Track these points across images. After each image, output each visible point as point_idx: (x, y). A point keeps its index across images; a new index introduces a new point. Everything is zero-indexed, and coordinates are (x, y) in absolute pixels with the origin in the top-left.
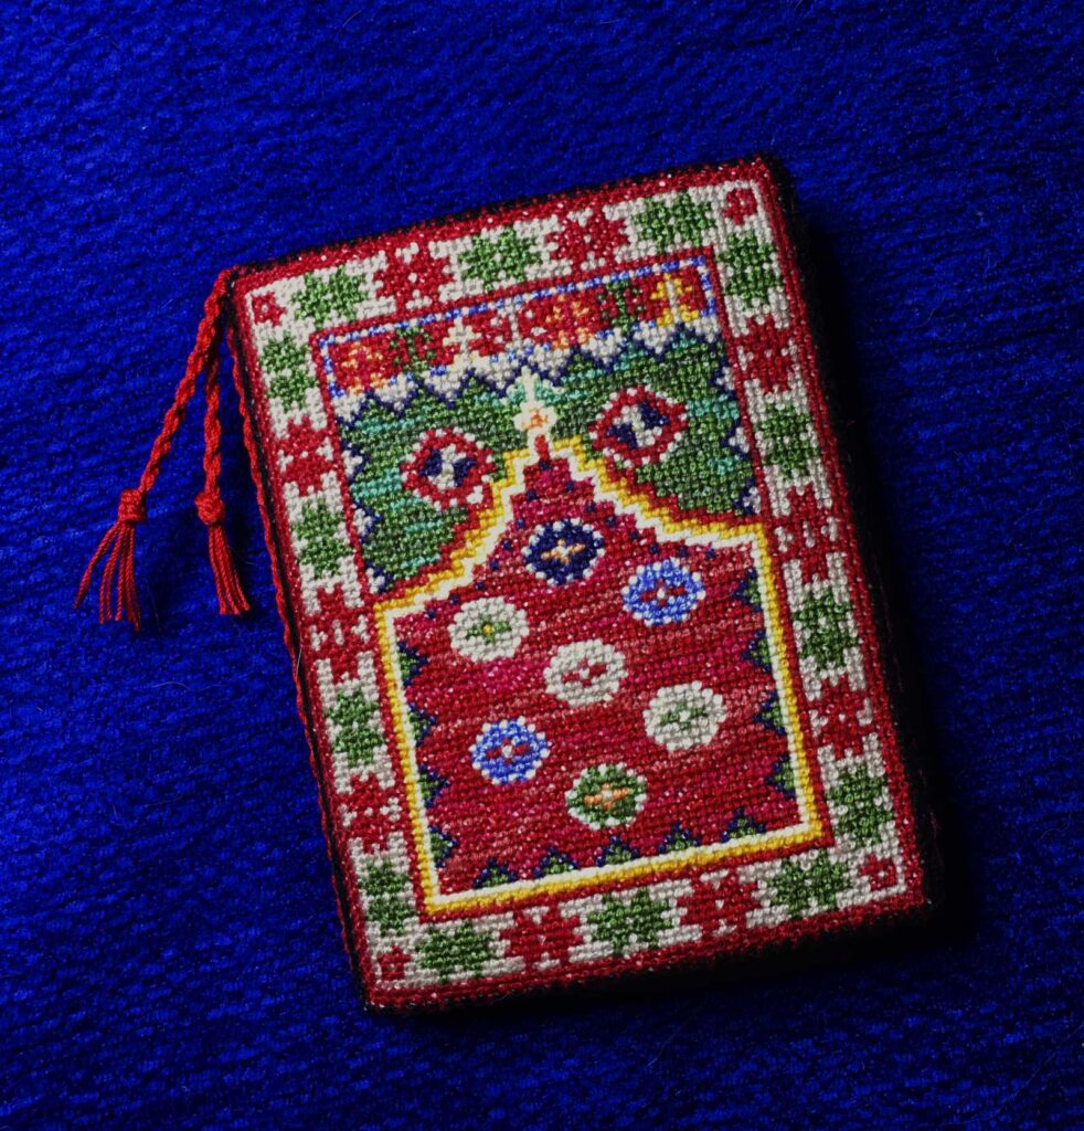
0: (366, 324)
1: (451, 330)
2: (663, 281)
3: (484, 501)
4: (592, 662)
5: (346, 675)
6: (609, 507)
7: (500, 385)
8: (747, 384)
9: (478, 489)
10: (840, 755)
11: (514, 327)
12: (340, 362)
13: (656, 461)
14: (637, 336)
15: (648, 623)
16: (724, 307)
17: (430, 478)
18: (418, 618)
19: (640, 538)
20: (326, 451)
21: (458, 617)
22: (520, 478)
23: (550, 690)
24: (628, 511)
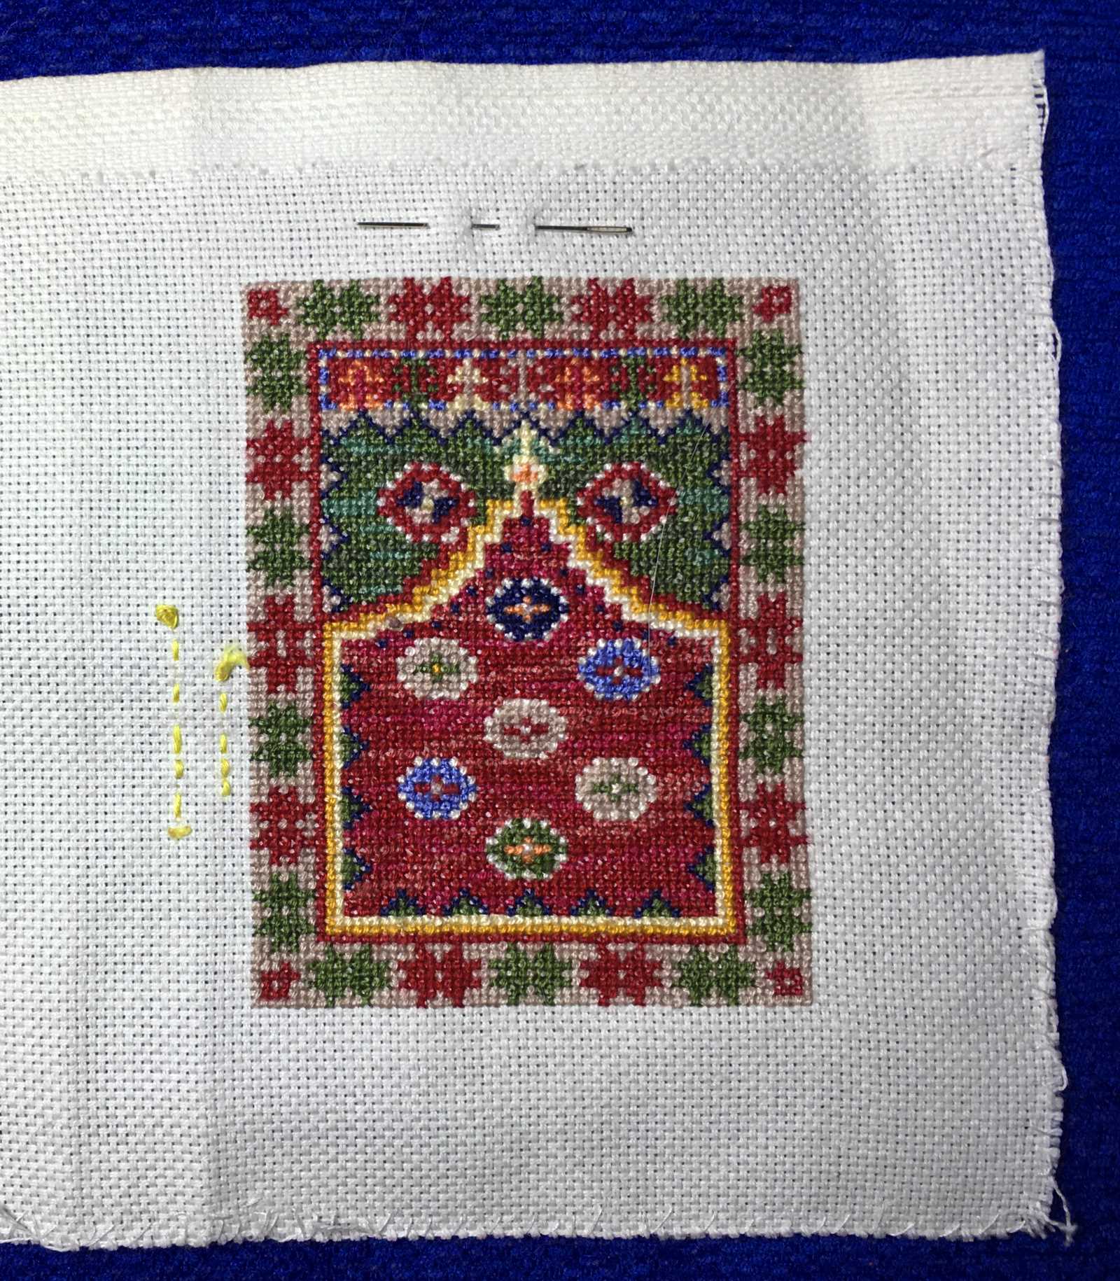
0: (370, 345)
2: (680, 365)
3: (458, 543)
4: (535, 721)
5: (282, 688)
6: (580, 575)
7: (496, 434)
8: (742, 482)
9: (455, 531)
10: (765, 859)
11: (522, 381)
12: (337, 377)
13: (636, 538)
14: (642, 413)
15: (599, 696)
16: (736, 402)
17: (407, 510)
18: (368, 644)
19: (606, 612)
20: (304, 460)
21: (411, 652)
22: (499, 528)
23: (488, 738)
24: (599, 583)
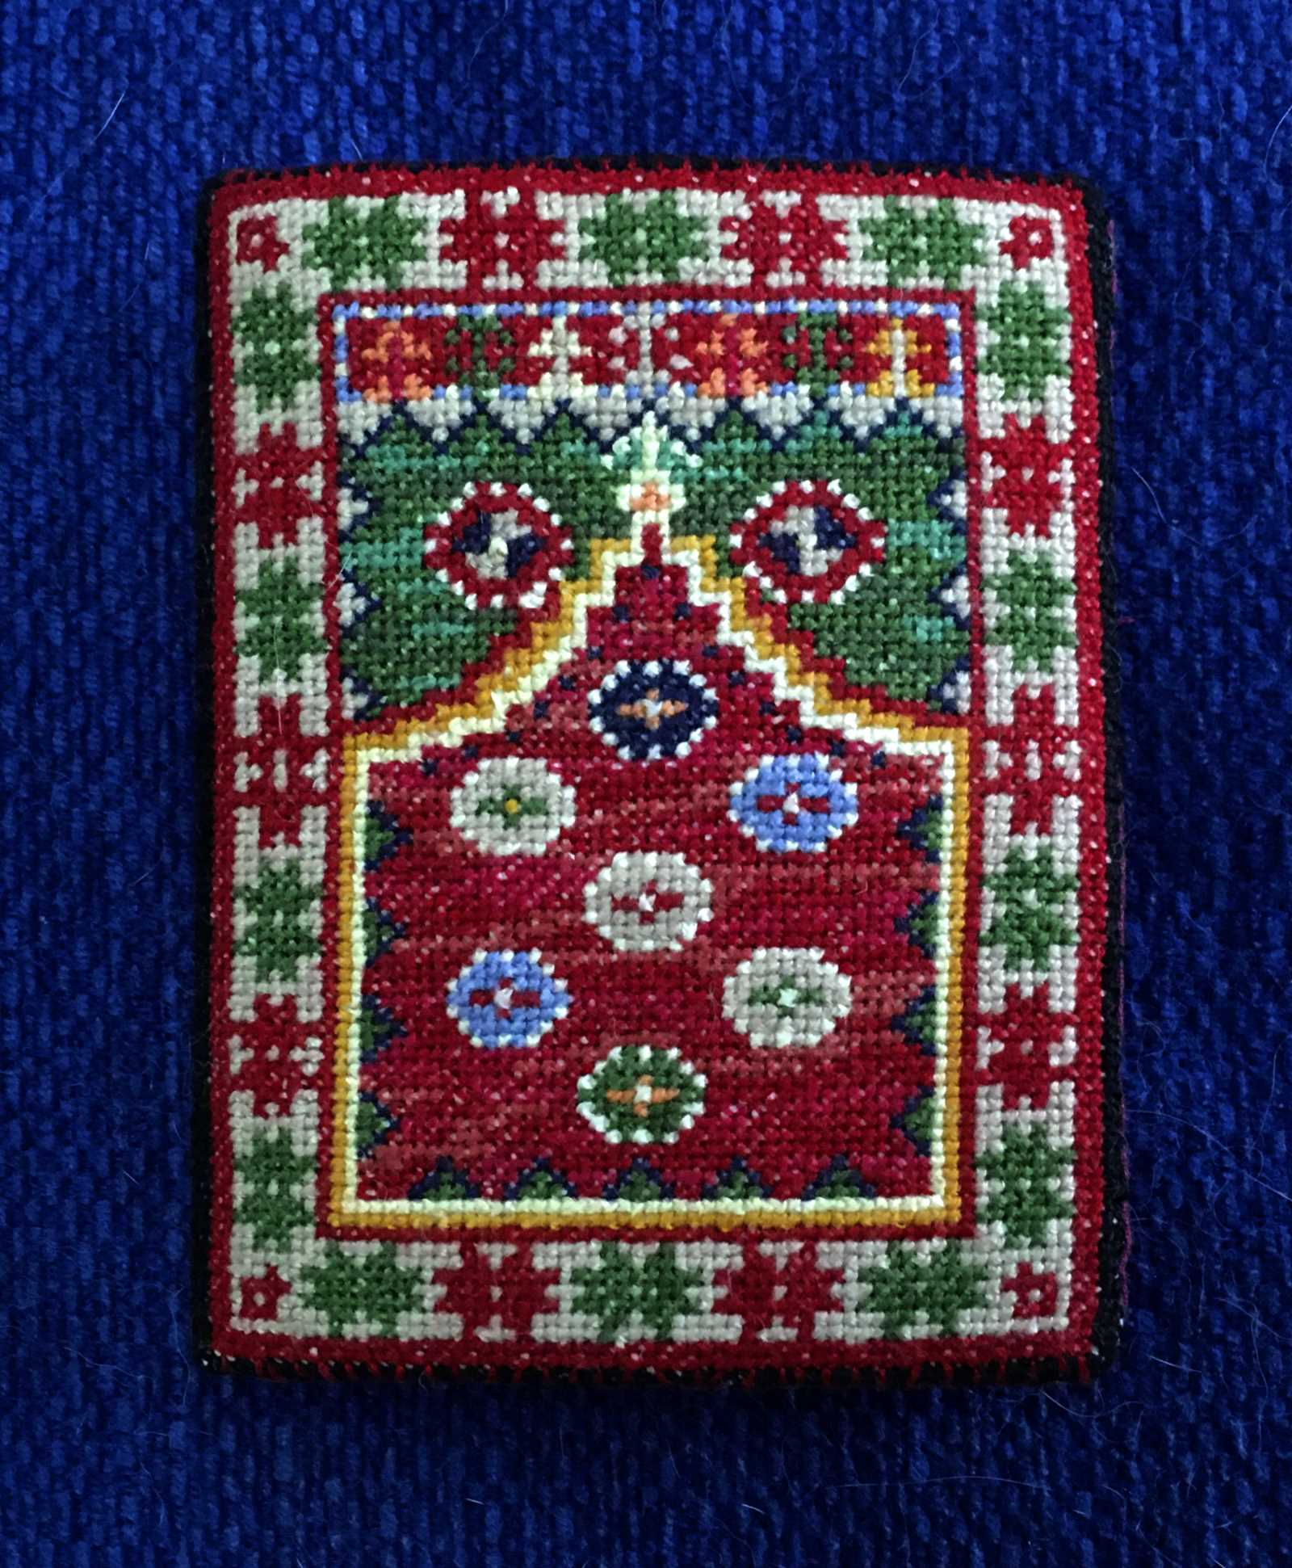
0: (412, 296)
1: (547, 336)
2: (890, 329)
3: (546, 608)
4: (663, 887)
5: (280, 837)
6: (736, 656)
7: (607, 433)
8: (987, 513)
9: (540, 587)
10: (1011, 1103)
11: (646, 348)
12: (362, 348)
13: (823, 600)
14: (834, 403)
15: (763, 845)
16: (975, 389)
17: (470, 556)
18: (409, 768)
19: (775, 713)
20: (314, 483)
21: (471, 779)
22: (609, 584)
23: (591, 917)
24: (765, 666)
